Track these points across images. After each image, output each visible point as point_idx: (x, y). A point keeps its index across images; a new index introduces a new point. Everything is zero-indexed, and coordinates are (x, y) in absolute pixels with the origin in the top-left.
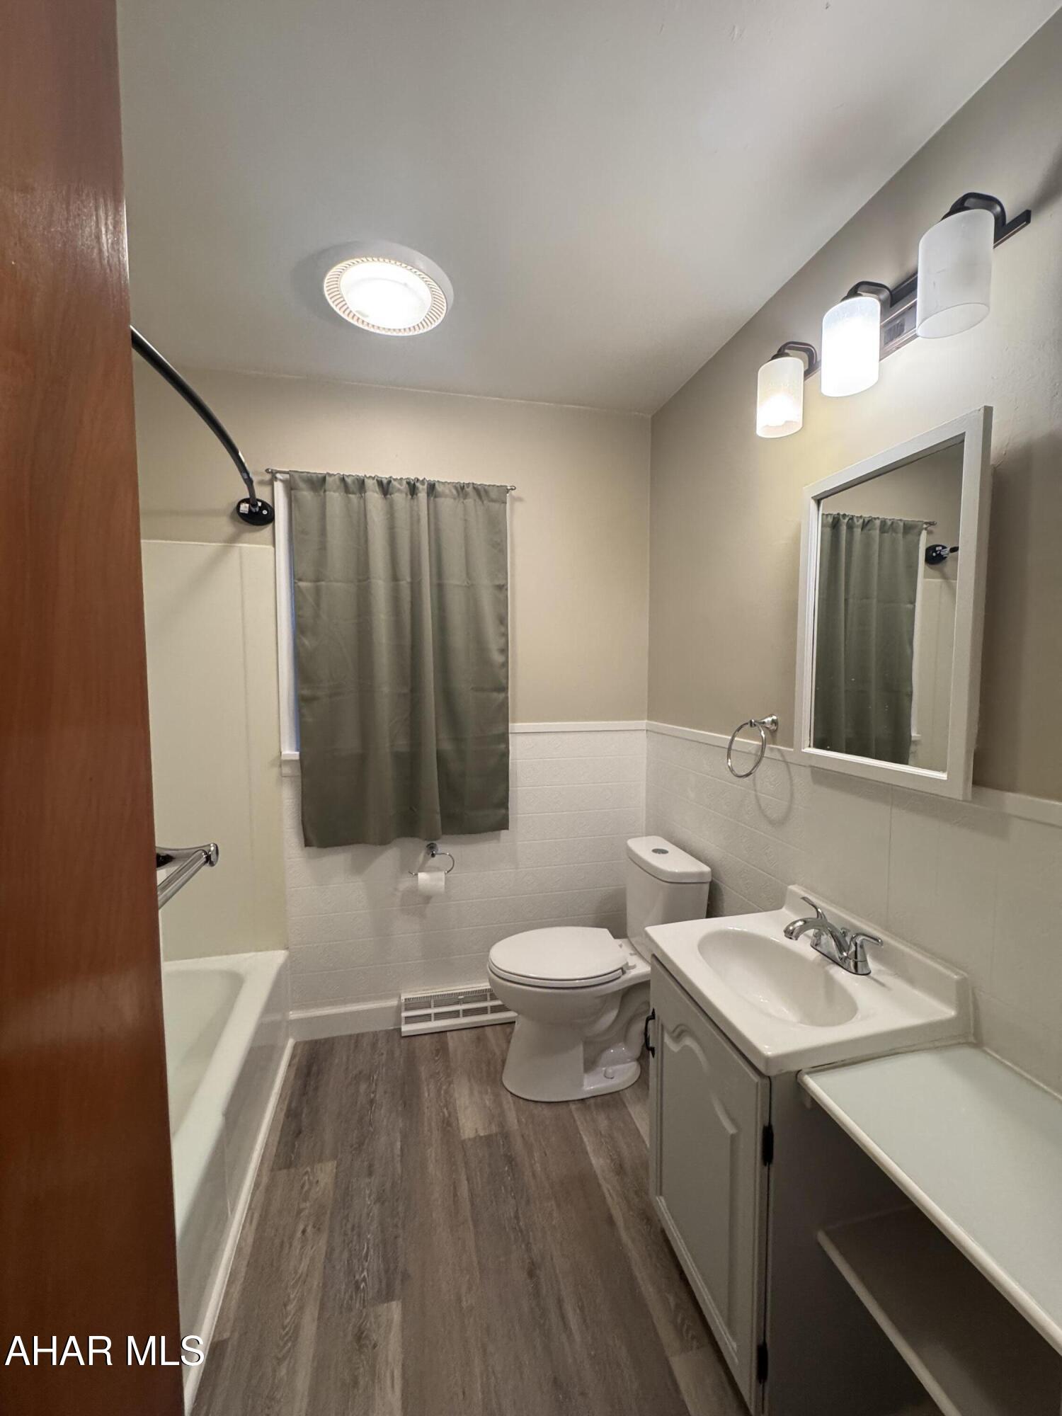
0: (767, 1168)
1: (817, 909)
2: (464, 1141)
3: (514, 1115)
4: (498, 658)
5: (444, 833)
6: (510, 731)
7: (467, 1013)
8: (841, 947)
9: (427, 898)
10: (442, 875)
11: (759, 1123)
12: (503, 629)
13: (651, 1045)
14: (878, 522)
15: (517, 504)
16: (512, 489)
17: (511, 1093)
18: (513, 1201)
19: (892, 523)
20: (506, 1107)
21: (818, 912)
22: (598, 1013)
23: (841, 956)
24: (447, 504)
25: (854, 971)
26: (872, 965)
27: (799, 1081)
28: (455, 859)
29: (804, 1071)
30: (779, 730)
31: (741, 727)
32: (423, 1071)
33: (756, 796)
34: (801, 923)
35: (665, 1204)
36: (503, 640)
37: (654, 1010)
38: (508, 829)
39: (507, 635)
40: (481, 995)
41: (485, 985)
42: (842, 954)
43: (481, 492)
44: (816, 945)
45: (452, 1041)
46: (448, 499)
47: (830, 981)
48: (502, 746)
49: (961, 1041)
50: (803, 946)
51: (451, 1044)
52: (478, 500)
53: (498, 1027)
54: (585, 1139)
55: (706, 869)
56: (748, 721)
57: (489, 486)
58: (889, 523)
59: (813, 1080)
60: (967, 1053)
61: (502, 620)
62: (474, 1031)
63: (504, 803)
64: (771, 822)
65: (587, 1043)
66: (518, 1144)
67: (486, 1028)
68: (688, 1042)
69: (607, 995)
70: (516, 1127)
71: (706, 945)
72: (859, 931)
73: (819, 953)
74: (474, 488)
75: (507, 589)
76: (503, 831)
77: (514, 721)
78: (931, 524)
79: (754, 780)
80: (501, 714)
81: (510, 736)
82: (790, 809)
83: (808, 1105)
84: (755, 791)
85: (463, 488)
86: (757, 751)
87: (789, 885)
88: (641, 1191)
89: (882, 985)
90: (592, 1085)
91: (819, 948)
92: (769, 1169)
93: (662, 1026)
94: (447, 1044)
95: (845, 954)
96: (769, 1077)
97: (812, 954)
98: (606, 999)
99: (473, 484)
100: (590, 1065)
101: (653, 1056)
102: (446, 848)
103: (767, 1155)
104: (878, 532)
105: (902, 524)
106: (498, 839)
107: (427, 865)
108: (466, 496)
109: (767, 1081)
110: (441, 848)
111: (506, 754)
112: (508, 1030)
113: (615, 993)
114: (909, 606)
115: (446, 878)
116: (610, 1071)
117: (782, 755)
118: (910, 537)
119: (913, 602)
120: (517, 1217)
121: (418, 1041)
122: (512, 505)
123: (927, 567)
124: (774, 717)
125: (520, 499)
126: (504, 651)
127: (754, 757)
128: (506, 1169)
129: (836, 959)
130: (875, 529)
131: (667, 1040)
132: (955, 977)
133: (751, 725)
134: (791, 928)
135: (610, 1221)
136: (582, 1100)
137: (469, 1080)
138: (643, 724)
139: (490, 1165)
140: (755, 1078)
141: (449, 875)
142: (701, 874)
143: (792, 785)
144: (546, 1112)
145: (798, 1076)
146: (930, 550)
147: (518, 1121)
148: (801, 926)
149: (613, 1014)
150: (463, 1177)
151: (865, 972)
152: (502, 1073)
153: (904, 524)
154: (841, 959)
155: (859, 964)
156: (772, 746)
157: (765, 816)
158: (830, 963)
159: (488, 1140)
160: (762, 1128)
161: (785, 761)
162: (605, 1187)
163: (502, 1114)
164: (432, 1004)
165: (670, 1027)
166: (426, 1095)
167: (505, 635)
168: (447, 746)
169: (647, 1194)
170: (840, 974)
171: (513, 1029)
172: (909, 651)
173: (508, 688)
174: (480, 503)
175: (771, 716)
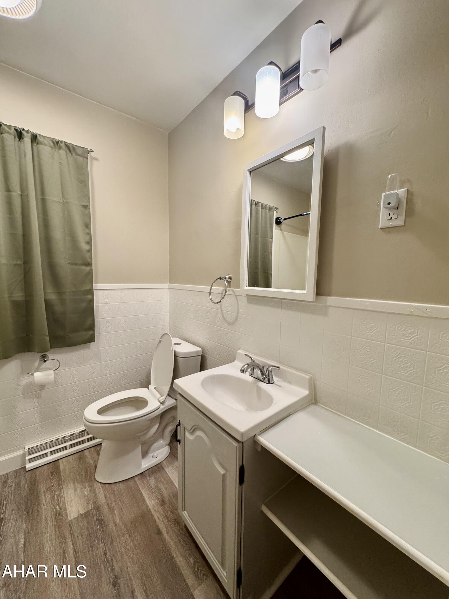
0: (241, 486)
1: (251, 358)
2: (71, 521)
3: (103, 494)
4: (86, 247)
5: (51, 348)
6: (94, 289)
7: (71, 446)
8: (262, 374)
9: (42, 387)
10: (52, 372)
11: (238, 465)
12: (88, 231)
13: (178, 439)
14: (260, 204)
15: (95, 162)
16: (91, 152)
17: (100, 483)
18: (102, 545)
19: (265, 205)
20: (97, 491)
21: (252, 360)
22: (149, 428)
23: (263, 378)
24: (45, 150)
25: (268, 383)
26: (275, 379)
27: (255, 440)
28: (60, 362)
29: (257, 434)
30: (232, 282)
31: (216, 280)
32: (42, 488)
33: (222, 312)
34: (247, 366)
35: (187, 515)
36: (88, 237)
37: (180, 421)
38: (95, 342)
39: (91, 235)
40: (81, 434)
41: (83, 428)
42: (263, 376)
43: (70, 148)
44: (252, 375)
45: (62, 465)
46: (47, 147)
47: (259, 389)
48: (90, 297)
49: (310, 403)
50: (247, 377)
51: (62, 467)
52: (68, 152)
53: (92, 449)
54: (144, 493)
55: (200, 349)
56: (219, 277)
57: (76, 146)
58: (264, 205)
59: (262, 437)
60: (313, 407)
61: (87, 226)
62: (76, 455)
63: (92, 327)
64: (229, 324)
65: (143, 444)
66: (105, 510)
67: (85, 451)
68: (199, 433)
69: (154, 418)
70: (104, 500)
71: (204, 383)
72: (270, 365)
73: (253, 378)
74: (65, 144)
75: (90, 208)
76: (91, 343)
77: (97, 283)
78: (277, 209)
79: (221, 305)
80: (89, 278)
81: (94, 290)
82: (237, 316)
83: (259, 450)
84: (221, 310)
85: (57, 143)
86: (222, 292)
87: (237, 350)
88: (174, 510)
89: (280, 386)
90: (146, 464)
91: (253, 376)
92: (242, 487)
93: (184, 428)
94: (59, 466)
95: (264, 376)
96: (242, 442)
97: (251, 379)
98: (152, 421)
99: (65, 142)
100: (145, 454)
101: (180, 444)
102: (54, 356)
103: (241, 480)
104: (260, 208)
105: (268, 206)
106: (89, 348)
107: (41, 367)
108: (60, 148)
109: (241, 444)
110: (51, 356)
111: (92, 301)
112: (98, 449)
113: (157, 416)
114: (271, 240)
115: (54, 373)
116: (155, 454)
117: (234, 293)
118: (271, 212)
119: (272, 238)
120: (105, 554)
121: (38, 472)
122: (91, 161)
123: (276, 226)
124: (230, 276)
125: (96, 159)
126: (89, 243)
127: (221, 295)
128: (98, 527)
129: (261, 379)
130: (259, 207)
131: (187, 434)
132: (308, 377)
133: (220, 279)
134: (243, 369)
135: (159, 532)
136: (142, 473)
137: (74, 483)
138: (167, 285)
139: (88, 529)
140: (235, 444)
141: (56, 372)
142: (197, 352)
143: (238, 305)
144: (122, 486)
145: (255, 437)
146: (277, 219)
147: (105, 497)
148: (247, 367)
149: (156, 426)
150: (70, 544)
151: (273, 382)
152: (95, 473)
153: (269, 207)
154: (263, 379)
155: (270, 379)
156: (229, 289)
157: (226, 321)
158: (259, 381)
159: (86, 515)
160: (239, 467)
161: (236, 295)
162: (155, 515)
163: (95, 496)
164: (48, 447)
165: (189, 427)
166: (44, 502)
167: (89, 234)
168: (52, 297)
169: (177, 510)
170: (263, 385)
171: (101, 447)
172: (271, 257)
173: (92, 264)
174: (71, 155)
175: (229, 275)
